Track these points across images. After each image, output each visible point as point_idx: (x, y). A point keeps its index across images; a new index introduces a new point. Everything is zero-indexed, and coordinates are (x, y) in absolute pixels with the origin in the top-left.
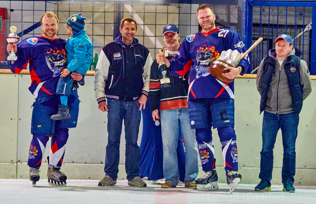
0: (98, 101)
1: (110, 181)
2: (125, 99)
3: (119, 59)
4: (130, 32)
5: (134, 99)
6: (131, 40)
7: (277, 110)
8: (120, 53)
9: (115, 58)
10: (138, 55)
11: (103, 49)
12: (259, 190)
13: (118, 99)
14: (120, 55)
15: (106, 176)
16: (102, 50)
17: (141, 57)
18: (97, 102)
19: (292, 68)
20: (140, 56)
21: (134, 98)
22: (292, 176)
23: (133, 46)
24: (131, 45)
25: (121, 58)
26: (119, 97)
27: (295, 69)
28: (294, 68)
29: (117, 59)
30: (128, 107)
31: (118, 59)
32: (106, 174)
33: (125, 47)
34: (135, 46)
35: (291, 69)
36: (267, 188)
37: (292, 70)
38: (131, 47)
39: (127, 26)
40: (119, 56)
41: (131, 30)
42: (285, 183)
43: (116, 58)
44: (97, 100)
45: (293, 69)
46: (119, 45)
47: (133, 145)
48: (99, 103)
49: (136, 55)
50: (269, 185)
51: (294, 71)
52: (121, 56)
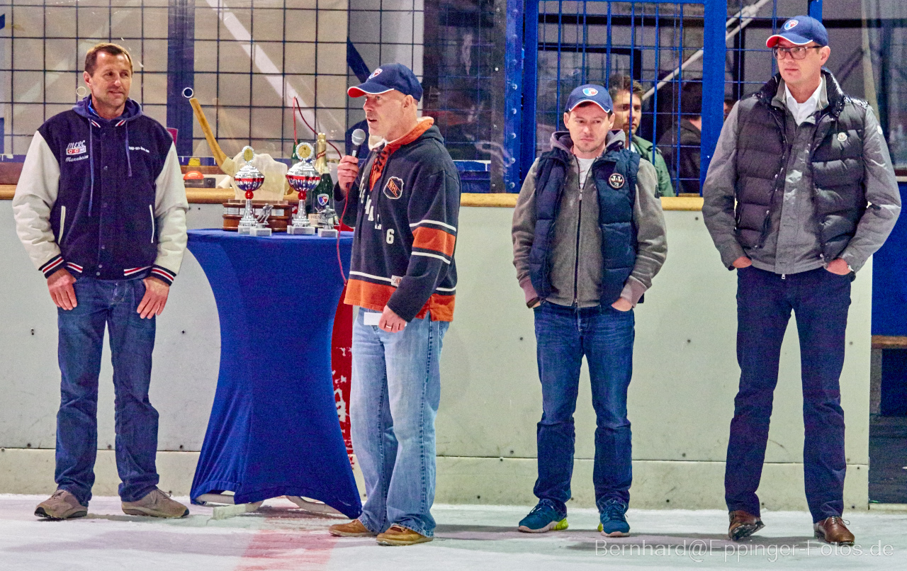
0: (44, 271)
1: (70, 506)
2: (98, 274)
3: (80, 158)
4: (116, 82)
5: (126, 275)
6: (118, 107)
7: (575, 297)
8: (84, 141)
9: (69, 156)
10: (137, 148)
11: (39, 130)
12: (528, 529)
13: (81, 272)
14: (83, 149)
15: (60, 491)
16: (38, 132)
17: (148, 151)
18: (42, 274)
19: (614, 177)
20: (142, 149)
21: (125, 270)
22: (622, 489)
23: (125, 123)
24: (119, 121)
25: (87, 157)
26: (81, 268)
27: (621, 178)
28: (619, 177)
29: (75, 160)
30: (118, 298)
31: (80, 161)
32: (59, 486)
33: (99, 126)
34: (129, 123)
35: (612, 177)
36: (554, 524)
37: (613, 180)
38: (117, 125)
39: (106, 67)
40: (81, 150)
41: (118, 75)
42: (604, 507)
43: (72, 157)
44: (40, 269)
45: (616, 179)
46: (85, 120)
47: (137, 401)
48: (47, 275)
49: (132, 148)
50: (561, 512)
51: (620, 183)
52: (87, 153)
